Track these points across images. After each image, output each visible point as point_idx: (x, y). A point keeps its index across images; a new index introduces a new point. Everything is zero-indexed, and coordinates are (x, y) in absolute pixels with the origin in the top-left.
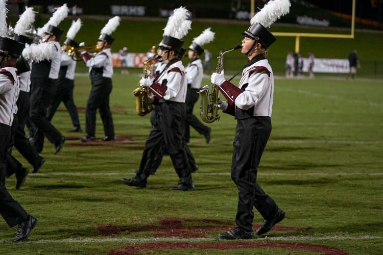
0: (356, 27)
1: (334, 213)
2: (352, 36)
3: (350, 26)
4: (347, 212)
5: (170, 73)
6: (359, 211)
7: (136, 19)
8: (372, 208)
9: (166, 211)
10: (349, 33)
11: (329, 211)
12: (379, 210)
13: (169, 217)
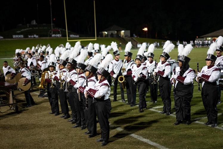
2: (96, 39)
7: (21, 39)
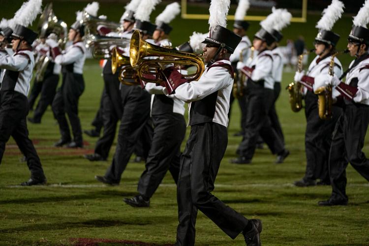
0: (308, 9)
1: (281, 232)
2: (303, 19)
3: (301, 8)
4: (297, 230)
5: (363, 71)
6: (311, 229)
8: (327, 226)
9: (79, 231)
10: (300, 16)
11: (275, 230)
12: (335, 228)
13: (84, 237)
